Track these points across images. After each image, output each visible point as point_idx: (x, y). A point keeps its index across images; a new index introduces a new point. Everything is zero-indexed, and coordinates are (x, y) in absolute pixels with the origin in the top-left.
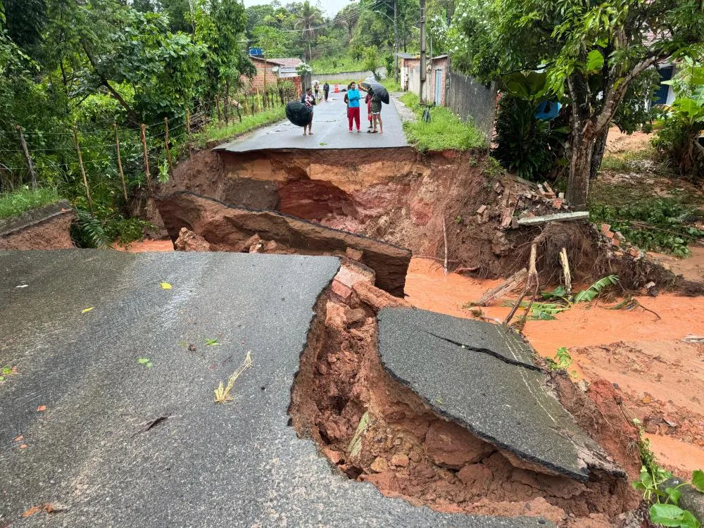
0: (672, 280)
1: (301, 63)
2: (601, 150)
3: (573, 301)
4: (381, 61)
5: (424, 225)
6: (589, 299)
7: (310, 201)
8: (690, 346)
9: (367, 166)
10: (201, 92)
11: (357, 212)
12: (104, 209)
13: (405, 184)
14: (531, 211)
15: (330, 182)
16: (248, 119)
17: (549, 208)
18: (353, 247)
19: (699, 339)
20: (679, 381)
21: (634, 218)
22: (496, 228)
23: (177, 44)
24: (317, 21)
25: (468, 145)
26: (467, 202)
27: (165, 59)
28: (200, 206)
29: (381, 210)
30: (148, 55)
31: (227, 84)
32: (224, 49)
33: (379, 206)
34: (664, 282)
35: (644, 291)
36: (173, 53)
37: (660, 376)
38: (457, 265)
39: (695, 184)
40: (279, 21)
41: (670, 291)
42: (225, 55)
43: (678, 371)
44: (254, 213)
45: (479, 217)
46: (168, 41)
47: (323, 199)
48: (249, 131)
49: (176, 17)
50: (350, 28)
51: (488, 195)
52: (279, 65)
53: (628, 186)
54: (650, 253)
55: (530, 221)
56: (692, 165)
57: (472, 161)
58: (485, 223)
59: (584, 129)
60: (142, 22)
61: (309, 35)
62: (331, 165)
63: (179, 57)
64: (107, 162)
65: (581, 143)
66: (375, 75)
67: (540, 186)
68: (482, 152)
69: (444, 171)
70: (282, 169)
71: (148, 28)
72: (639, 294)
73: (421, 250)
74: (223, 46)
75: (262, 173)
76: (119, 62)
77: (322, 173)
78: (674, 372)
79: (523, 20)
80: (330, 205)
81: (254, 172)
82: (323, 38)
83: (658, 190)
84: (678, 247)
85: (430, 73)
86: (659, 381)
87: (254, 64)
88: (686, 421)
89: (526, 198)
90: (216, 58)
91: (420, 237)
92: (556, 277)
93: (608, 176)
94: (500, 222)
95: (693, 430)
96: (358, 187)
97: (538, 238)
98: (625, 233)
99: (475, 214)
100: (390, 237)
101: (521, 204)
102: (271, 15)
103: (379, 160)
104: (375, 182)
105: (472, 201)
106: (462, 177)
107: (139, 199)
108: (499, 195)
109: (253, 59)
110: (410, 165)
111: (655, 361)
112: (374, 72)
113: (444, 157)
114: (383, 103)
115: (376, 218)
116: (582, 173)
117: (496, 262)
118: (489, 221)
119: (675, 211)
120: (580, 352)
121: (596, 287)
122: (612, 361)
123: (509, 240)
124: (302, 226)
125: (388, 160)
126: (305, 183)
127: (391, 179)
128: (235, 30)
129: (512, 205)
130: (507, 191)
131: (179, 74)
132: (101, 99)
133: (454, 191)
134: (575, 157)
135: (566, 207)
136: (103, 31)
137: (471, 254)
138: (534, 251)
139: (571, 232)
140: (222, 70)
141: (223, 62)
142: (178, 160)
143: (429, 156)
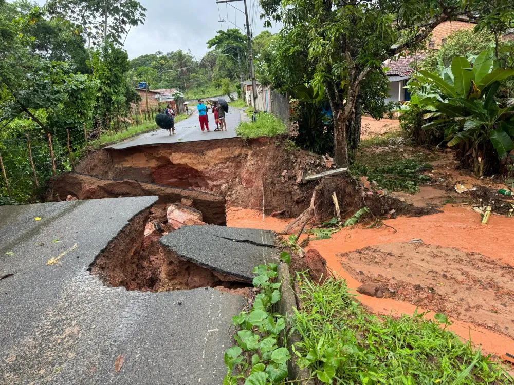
0: (405, 207)
1: (176, 92)
2: (358, 130)
3: (343, 225)
4: (233, 88)
5: (251, 188)
6: (353, 223)
7: (176, 180)
8: (411, 245)
9: (211, 152)
10: (99, 113)
11: (208, 184)
12: (23, 196)
13: (238, 162)
14: (314, 171)
15: (186, 164)
16: (133, 129)
17: (325, 168)
18: (187, 197)
19: (418, 241)
20: (402, 266)
21: (387, 172)
22: (293, 184)
23: (77, 81)
24: (188, 63)
25: (274, 133)
26: (275, 170)
27: (68, 91)
28: (81, 180)
29: (223, 181)
30: (56, 89)
31: (118, 107)
32: (114, 83)
33: (222, 178)
34: (402, 210)
35: (389, 216)
36: (74, 87)
37: (390, 264)
38: (271, 211)
39: (430, 149)
40: (162, 65)
41: (405, 214)
42: (116, 88)
43: (401, 260)
44: (118, 181)
45: (283, 178)
46: (70, 79)
47: (184, 177)
48: (132, 136)
49: (81, 64)
50: (212, 67)
51: (287, 164)
52: (159, 94)
53: (386, 154)
54: (394, 193)
55: (313, 177)
56: (426, 138)
57: (277, 143)
58: (286, 181)
59: (338, 116)
60: (50, 67)
61: (183, 74)
62: (186, 153)
63: (78, 89)
64: (25, 163)
65: (337, 125)
66: (230, 97)
67: (323, 157)
68: (284, 137)
69: (261, 151)
70: (153, 158)
71: (54, 71)
72: (386, 218)
73: (250, 204)
74: (114, 81)
75: (140, 162)
76: (34, 95)
77: (181, 158)
78: (400, 261)
79: (292, 51)
80: (190, 181)
81: (134, 162)
82: (194, 74)
83: (406, 155)
84: (411, 188)
85: (262, 93)
86: (390, 267)
87: (139, 94)
88: (401, 288)
89: (311, 163)
90: (109, 90)
91: (249, 196)
92: (332, 212)
93: (374, 149)
94: (295, 180)
95: (405, 293)
96: (206, 166)
97: (317, 188)
98: (378, 181)
99: (280, 176)
100: (229, 197)
101: (308, 167)
102: (156, 61)
103: (219, 147)
104: (217, 162)
105: (279, 169)
106: (271, 154)
107: (52, 189)
108: (294, 163)
109: (140, 90)
110: (240, 150)
111: (389, 256)
112: (229, 95)
113: (260, 142)
114: (225, 113)
115: (218, 186)
116: (341, 144)
117: (296, 207)
118: (289, 180)
119: (413, 166)
120: (343, 255)
121: (357, 216)
122: (362, 259)
123: (302, 191)
124: (152, 187)
125: (224, 147)
126: (172, 167)
127: (228, 159)
128: (122, 71)
129: (302, 168)
130: (299, 160)
131: (79, 101)
132: (24, 122)
133: (268, 164)
134: (335, 135)
135: (335, 167)
136: (19, 73)
137: (279, 203)
138: (314, 195)
139: (338, 182)
140: (113, 97)
141: (115, 92)
142: (80, 159)
143: (251, 142)
